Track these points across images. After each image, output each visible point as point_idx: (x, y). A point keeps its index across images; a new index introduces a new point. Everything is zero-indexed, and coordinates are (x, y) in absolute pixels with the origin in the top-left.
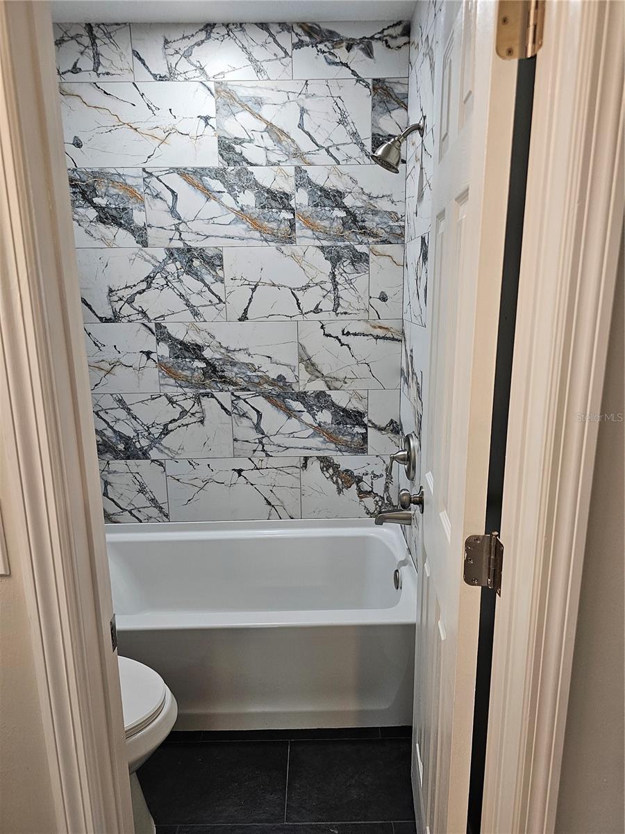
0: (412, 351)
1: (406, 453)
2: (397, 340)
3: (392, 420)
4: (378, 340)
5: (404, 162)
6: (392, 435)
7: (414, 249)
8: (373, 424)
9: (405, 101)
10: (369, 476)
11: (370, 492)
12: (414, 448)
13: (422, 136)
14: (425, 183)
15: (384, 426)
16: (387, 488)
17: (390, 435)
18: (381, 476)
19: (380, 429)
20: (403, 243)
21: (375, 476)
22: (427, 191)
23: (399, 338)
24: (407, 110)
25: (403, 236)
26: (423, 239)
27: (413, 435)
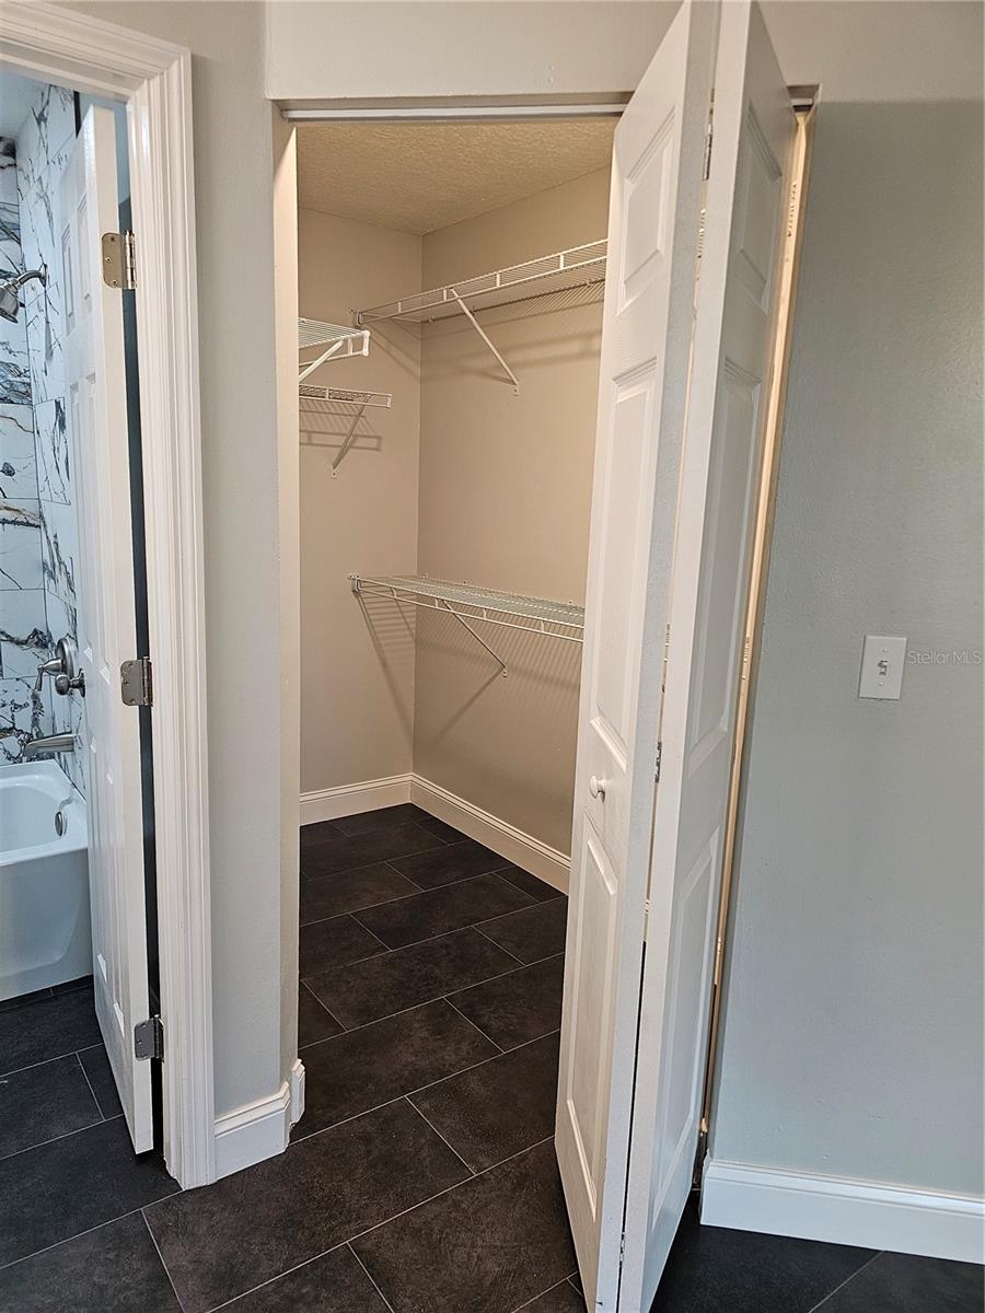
0: (56, 536)
1: (60, 661)
2: (33, 525)
3: (35, 630)
4: (6, 525)
5: (23, 305)
6: (38, 650)
7: (46, 415)
8: (8, 636)
9: (16, 233)
10: (8, 708)
11: (11, 729)
12: (70, 652)
13: (44, 286)
14: (53, 340)
15: (24, 638)
16: (35, 722)
17: (35, 650)
18: (26, 705)
19: (19, 643)
20: (30, 403)
21: (17, 707)
22: (56, 349)
23: (37, 523)
24: (20, 243)
25: (30, 396)
26: (58, 404)
27: (67, 638)
